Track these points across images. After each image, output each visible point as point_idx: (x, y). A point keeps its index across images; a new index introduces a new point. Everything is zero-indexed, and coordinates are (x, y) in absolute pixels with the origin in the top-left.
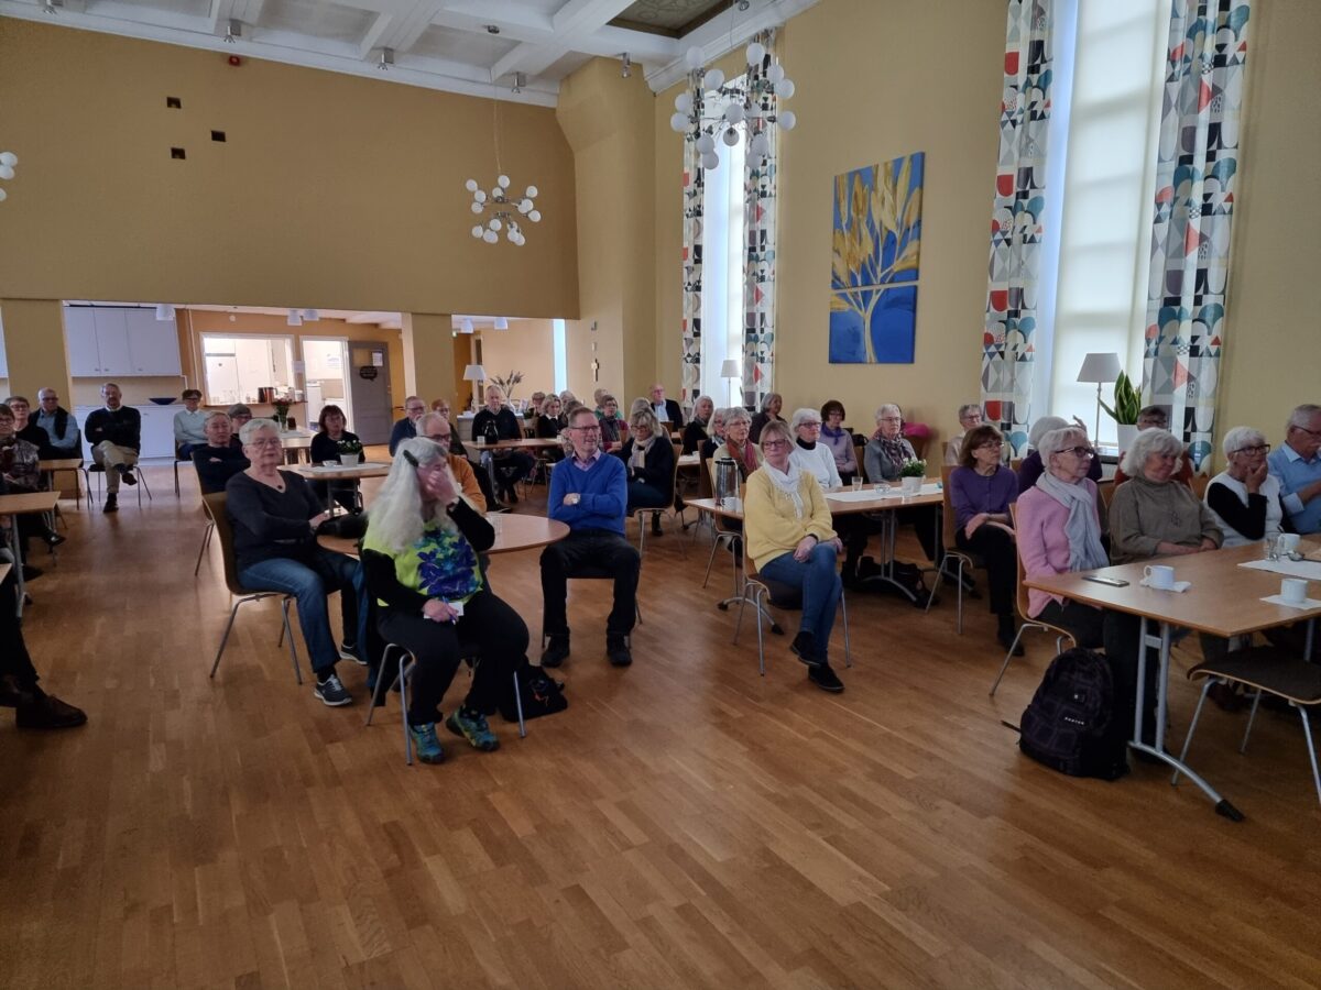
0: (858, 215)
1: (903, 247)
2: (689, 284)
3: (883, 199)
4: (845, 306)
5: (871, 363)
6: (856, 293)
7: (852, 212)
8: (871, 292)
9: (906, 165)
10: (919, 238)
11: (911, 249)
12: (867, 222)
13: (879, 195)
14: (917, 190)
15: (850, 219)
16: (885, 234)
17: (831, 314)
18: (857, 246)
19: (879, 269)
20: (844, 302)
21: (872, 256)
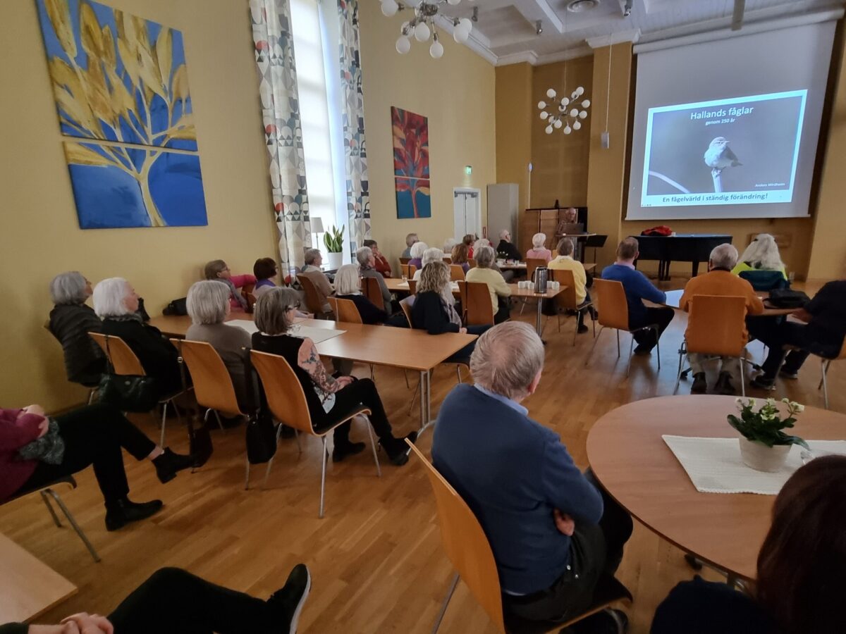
0: (98, 55)
1: (177, 116)
3: (139, 55)
4: (103, 163)
5: (157, 226)
6: (117, 148)
7: (85, 48)
8: (143, 151)
9: (164, 34)
10: (192, 113)
11: (187, 120)
12: (118, 73)
13: (131, 47)
14: (183, 67)
16: (150, 96)
17: (68, 165)
20: (98, 156)
21: (134, 111)
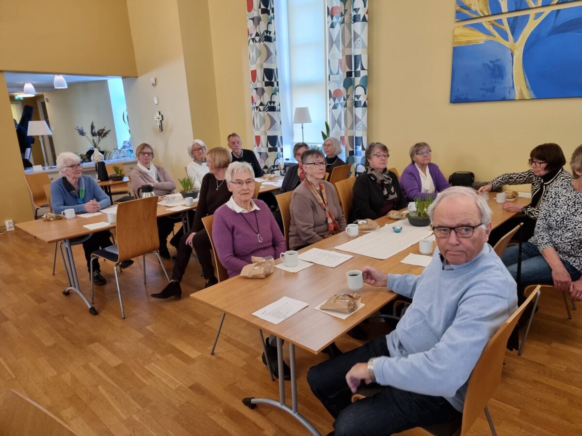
2: (257, 35)
4: (480, 38)
5: (522, 99)
6: (500, 21)
8: (525, 17)
17: (454, 49)
20: (478, 34)
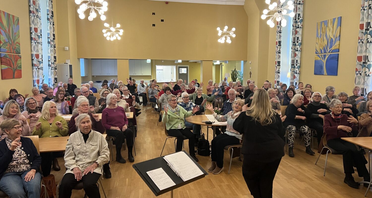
0: (323, 34)
1: (335, 42)
2: (277, 51)
3: (330, 29)
4: (319, 59)
5: (325, 75)
6: (322, 55)
7: (321, 33)
8: (326, 55)
9: (336, 20)
10: (340, 40)
11: (337, 43)
12: (326, 36)
13: (329, 28)
14: (339, 27)
15: (321, 35)
16: (330, 39)
17: (315, 61)
18: (323, 42)
19: (328, 49)
20: (319, 57)
21: (326, 45)
